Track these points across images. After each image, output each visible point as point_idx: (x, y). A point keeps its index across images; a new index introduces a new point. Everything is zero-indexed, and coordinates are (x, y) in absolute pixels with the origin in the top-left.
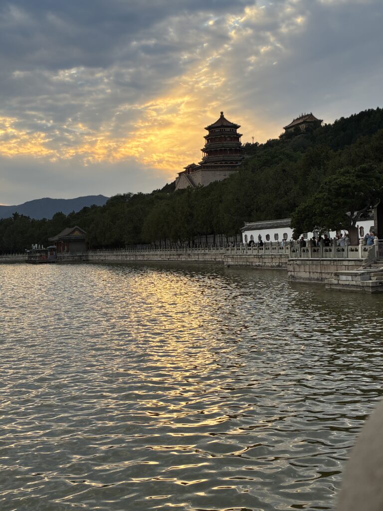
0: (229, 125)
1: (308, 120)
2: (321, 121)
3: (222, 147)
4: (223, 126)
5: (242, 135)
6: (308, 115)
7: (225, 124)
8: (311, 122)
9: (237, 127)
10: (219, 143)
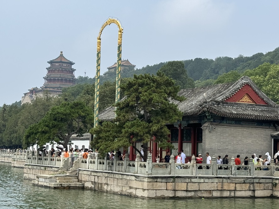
0: (66, 61)
1: (125, 65)
2: (134, 66)
3: (59, 77)
4: (61, 62)
5: (75, 70)
6: (125, 61)
7: (63, 60)
8: (127, 66)
9: (72, 64)
10: (57, 74)
